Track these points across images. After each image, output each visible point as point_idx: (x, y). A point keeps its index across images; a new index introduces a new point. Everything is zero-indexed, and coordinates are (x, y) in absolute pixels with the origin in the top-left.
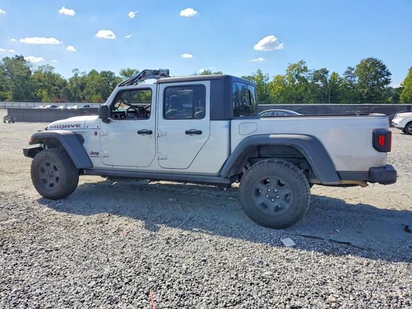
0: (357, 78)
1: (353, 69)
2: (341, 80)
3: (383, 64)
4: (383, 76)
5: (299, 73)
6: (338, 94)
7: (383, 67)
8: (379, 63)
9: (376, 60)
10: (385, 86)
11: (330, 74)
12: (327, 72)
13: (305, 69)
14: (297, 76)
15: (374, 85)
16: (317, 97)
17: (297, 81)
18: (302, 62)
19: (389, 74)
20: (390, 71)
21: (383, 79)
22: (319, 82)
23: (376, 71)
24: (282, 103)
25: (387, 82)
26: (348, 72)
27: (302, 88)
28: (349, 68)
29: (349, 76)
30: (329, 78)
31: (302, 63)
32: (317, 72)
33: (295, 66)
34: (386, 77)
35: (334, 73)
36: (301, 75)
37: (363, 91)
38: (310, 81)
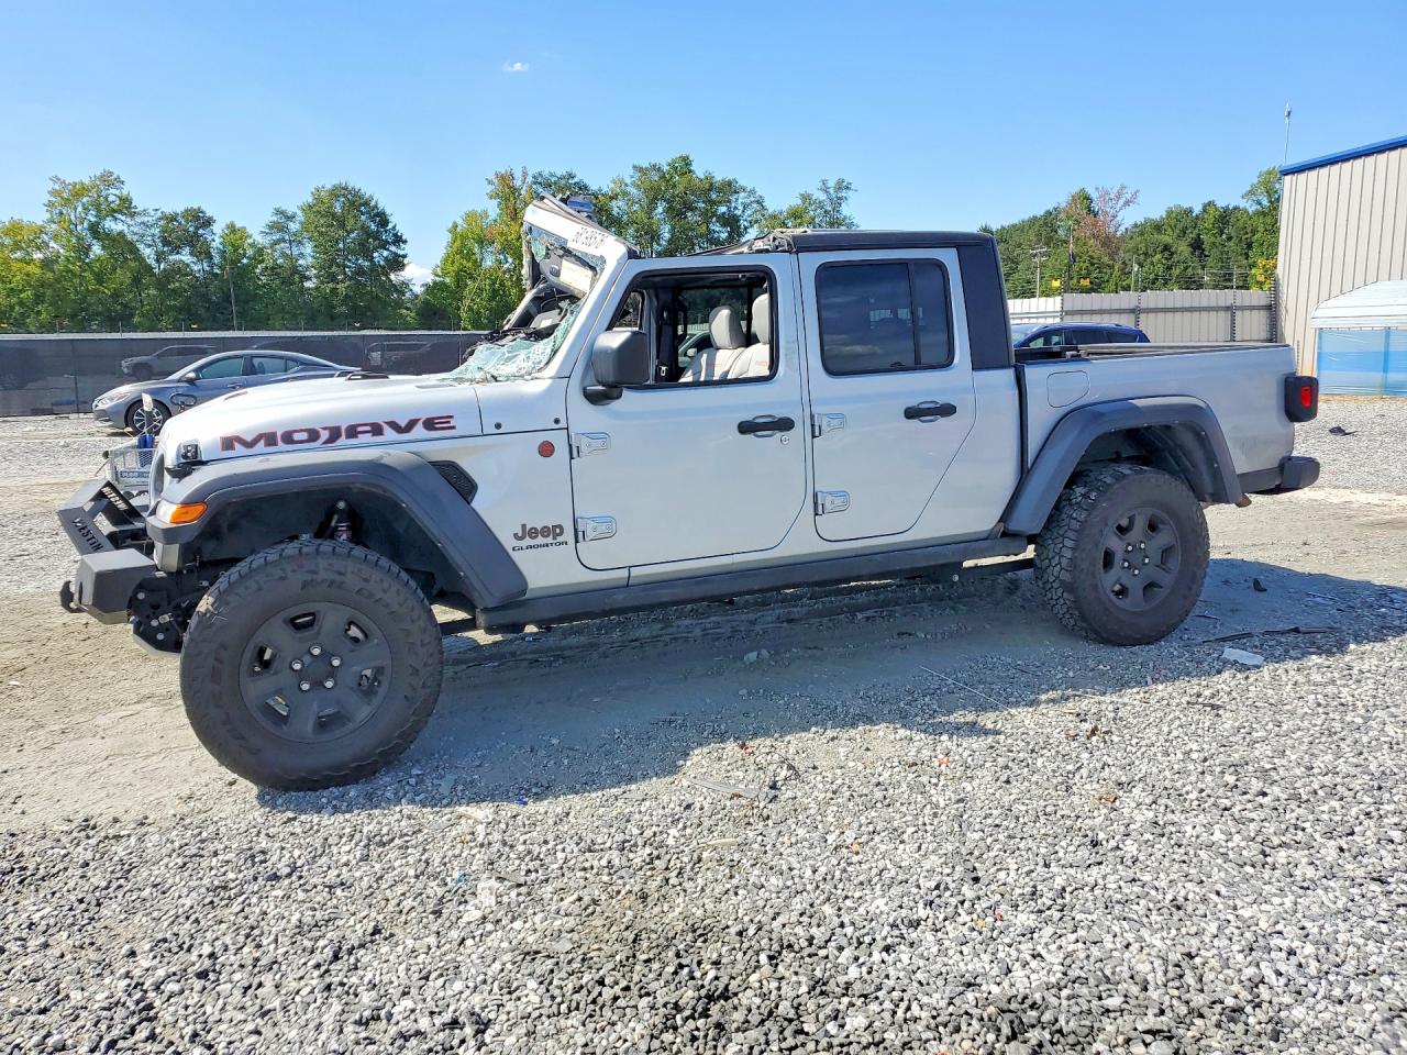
0: (308, 249)
1: (291, 218)
2: (260, 251)
3: (381, 206)
4: (384, 245)
5: (101, 218)
6: (256, 298)
7: (382, 219)
8: (366, 204)
9: (357, 194)
10: (392, 277)
11: (218, 228)
12: (208, 222)
13: (126, 207)
14: (94, 230)
15: (360, 271)
16: (180, 310)
17: (97, 250)
18: (108, 180)
19: (398, 240)
20: (401, 230)
21: (385, 253)
22: (185, 256)
23: (364, 228)
24: (42, 328)
25: (397, 263)
26: (275, 227)
27: (122, 277)
28: (279, 212)
29: (284, 241)
30: (216, 244)
31: (110, 185)
32: (173, 218)
33: (79, 191)
34: (393, 248)
35: (232, 228)
36: (111, 225)
37: (334, 290)
38: (148, 253)
